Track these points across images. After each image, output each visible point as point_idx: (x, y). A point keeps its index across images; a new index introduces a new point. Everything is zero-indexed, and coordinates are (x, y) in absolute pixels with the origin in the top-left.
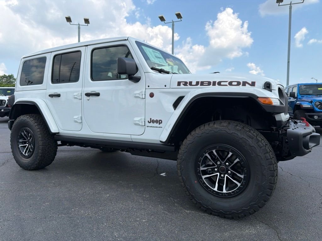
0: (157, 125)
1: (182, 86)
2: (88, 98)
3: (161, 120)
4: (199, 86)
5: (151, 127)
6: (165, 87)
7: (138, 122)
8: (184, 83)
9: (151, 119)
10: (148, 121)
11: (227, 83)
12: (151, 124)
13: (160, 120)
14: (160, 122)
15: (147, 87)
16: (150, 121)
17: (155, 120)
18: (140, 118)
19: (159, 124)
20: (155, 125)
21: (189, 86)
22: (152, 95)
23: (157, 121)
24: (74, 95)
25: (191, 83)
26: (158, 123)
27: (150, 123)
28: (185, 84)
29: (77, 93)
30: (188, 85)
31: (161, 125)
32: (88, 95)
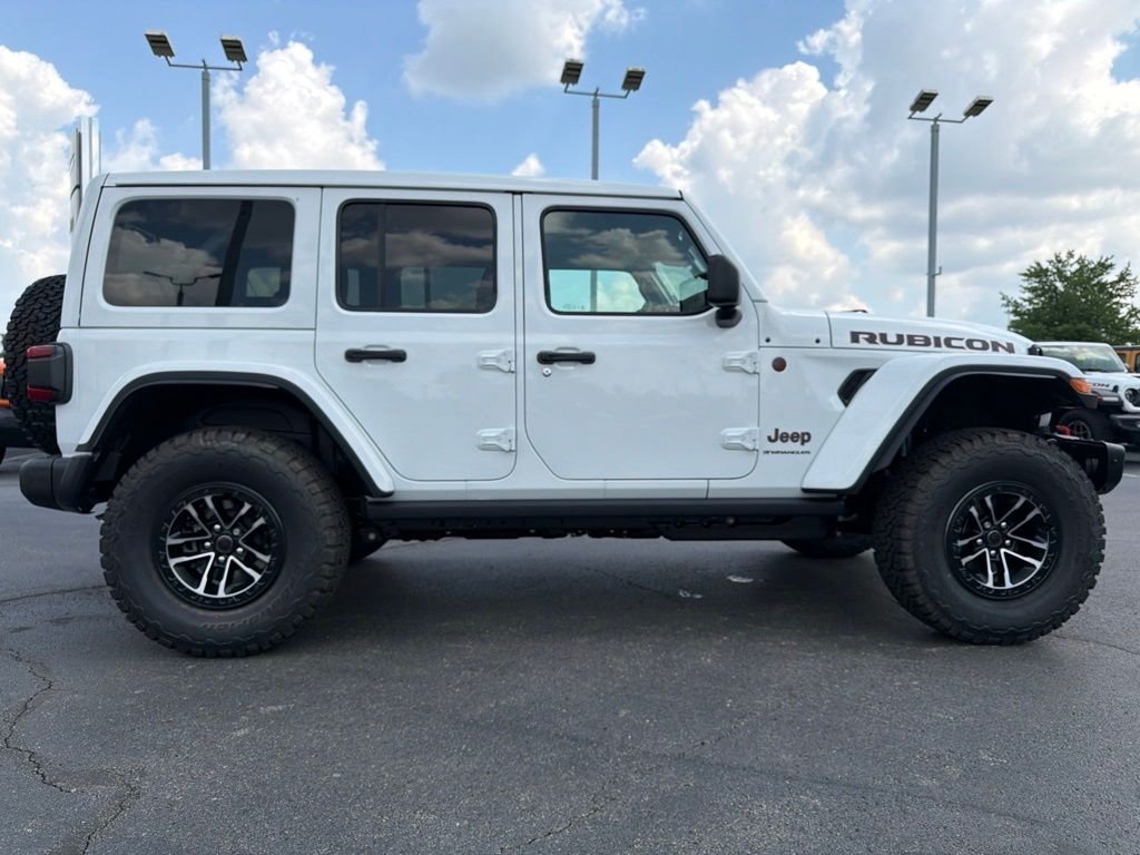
0: (797, 446)
1: (863, 343)
2: (547, 369)
3: (808, 434)
4: (905, 346)
5: (778, 452)
6: (817, 345)
7: (739, 441)
8: (866, 336)
9: (777, 430)
10: (769, 439)
11: (963, 343)
12: (779, 445)
13: (803, 434)
14: (806, 437)
15: (764, 343)
16: (773, 437)
17: (790, 433)
18: (746, 429)
19: (803, 444)
20: (790, 445)
21: (882, 346)
22: (779, 365)
23: (795, 437)
24: (485, 359)
25: (884, 338)
26: (799, 442)
27: (775, 440)
28: (872, 339)
29: (501, 351)
30: (878, 340)
31: (807, 446)
32: (546, 358)
